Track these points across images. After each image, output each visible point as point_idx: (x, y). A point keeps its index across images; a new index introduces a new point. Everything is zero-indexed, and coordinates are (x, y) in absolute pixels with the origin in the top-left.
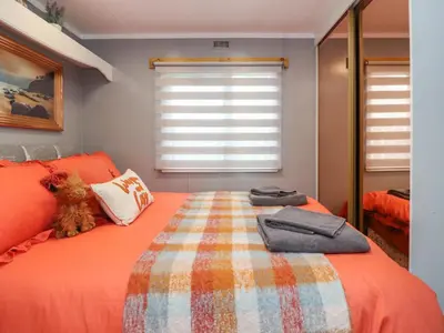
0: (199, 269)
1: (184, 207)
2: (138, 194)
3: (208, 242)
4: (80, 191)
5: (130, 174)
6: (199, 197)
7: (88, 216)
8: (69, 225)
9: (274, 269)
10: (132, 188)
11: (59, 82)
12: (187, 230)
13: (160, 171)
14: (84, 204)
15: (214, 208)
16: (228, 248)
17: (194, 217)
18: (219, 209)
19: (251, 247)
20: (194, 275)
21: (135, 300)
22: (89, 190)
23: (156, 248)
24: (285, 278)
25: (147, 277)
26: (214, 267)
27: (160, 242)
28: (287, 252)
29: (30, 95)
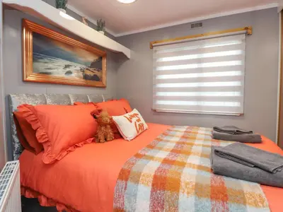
0: (159, 174)
1: (164, 134)
2: (137, 123)
3: (170, 159)
4: (106, 119)
5: (135, 111)
6: (176, 129)
7: (110, 133)
8: (101, 137)
9: (212, 186)
10: (134, 119)
11: (104, 61)
12: (160, 149)
13: (155, 111)
14: (109, 126)
15: (183, 137)
16: (183, 165)
17: (168, 141)
18: (187, 138)
19: (200, 168)
20: (155, 177)
21: (121, 183)
22: (111, 119)
23: (138, 156)
24: (219, 195)
25: (129, 172)
26: (169, 175)
27: (143, 153)
28: (227, 176)
29: (91, 69)
